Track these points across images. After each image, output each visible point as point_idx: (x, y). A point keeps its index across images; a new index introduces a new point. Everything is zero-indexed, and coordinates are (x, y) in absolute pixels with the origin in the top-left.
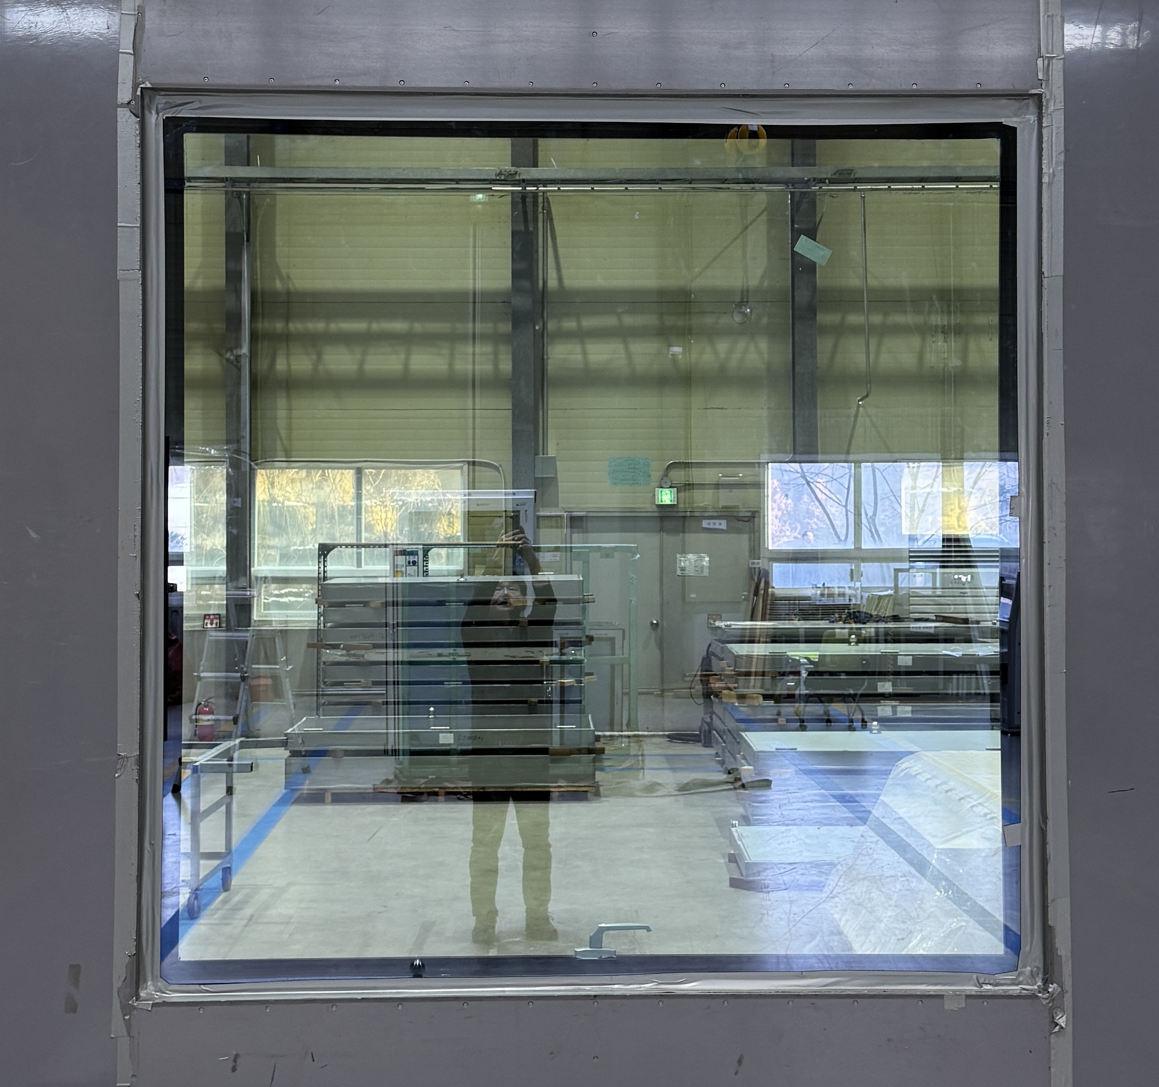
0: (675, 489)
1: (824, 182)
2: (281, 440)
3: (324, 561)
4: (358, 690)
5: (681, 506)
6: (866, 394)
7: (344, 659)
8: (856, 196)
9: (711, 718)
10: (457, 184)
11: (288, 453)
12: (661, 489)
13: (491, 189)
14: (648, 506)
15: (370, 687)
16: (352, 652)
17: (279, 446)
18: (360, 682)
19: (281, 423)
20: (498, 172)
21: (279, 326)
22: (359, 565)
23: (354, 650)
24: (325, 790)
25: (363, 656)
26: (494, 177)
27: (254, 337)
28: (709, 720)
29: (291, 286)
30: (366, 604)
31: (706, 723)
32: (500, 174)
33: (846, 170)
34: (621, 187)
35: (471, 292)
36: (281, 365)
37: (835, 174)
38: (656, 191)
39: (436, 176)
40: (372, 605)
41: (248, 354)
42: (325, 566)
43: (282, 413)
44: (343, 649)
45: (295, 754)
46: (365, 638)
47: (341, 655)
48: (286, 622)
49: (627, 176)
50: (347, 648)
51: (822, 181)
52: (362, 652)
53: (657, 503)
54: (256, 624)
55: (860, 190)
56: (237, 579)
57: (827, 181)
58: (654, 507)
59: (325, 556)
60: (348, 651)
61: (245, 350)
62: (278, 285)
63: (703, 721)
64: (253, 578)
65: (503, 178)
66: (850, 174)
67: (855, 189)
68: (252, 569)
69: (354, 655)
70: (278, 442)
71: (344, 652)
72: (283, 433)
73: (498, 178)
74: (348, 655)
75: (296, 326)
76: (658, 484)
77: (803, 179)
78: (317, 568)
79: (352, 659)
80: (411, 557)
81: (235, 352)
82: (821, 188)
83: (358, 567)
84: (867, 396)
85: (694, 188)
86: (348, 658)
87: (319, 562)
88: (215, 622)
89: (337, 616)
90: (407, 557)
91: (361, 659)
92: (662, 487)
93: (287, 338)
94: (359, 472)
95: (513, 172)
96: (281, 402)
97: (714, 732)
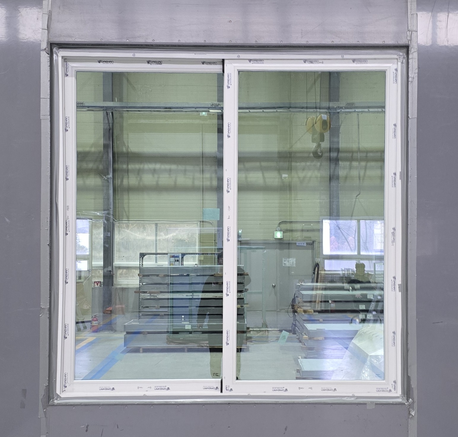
0: (282, 232)
1: (343, 108)
2: (125, 212)
3: (142, 260)
4: (154, 310)
5: (284, 238)
6: (359, 193)
7: (149, 297)
8: (355, 115)
9: (295, 322)
10: (195, 109)
11: (128, 217)
12: (276, 232)
13: (209, 111)
14: (272, 239)
15: (159, 309)
16: (152, 295)
17: (124, 214)
18: (155, 306)
19: (126, 206)
20: (212, 104)
21: (125, 166)
22: (156, 262)
23: (153, 294)
24: (140, 347)
25: (156, 296)
26: (210, 106)
27: (114, 171)
28: (295, 324)
29: (129, 150)
30: (158, 275)
31: (294, 324)
32: (213, 105)
33: (351, 103)
34: (261, 111)
35: (201, 153)
36: (125, 182)
37: (347, 105)
38: (275, 112)
39: (187, 106)
40: (160, 276)
41: (112, 177)
42: (142, 262)
43: (126, 201)
44: (148, 293)
45: (128, 333)
46: (157, 289)
47: (148, 296)
48: (128, 284)
49: (263, 106)
50: (150, 293)
51: (341, 108)
52: (156, 295)
53: (275, 237)
54: (115, 285)
55: (357, 112)
56: (108, 267)
57: (344, 108)
58: (274, 239)
59: (143, 258)
60: (150, 294)
61: (111, 176)
62: (124, 150)
63: (293, 324)
64: (114, 267)
65: (214, 106)
66: (353, 105)
67: (355, 111)
68: (114, 263)
69: (153, 296)
70: (124, 213)
71: (149, 295)
72: (126, 209)
73: (212, 106)
74: (151, 296)
75: (131, 166)
76: (275, 230)
77: (334, 107)
78: (139, 263)
79: (152, 297)
80: (177, 258)
81: (107, 176)
82: (341, 110)
83: (156, 263)
84: (359, 194)
85: (290, 111)
86: (150, 297)
87: (140, 260)
88: (99, 284)
89: (146, 280)
90: (175, 258)
91: (156, 297)
92: (277, 231)
93: (128, 171)
94: (156, 224)
95: (218, 104)
96: (125, 197)
97: (297, 328)
